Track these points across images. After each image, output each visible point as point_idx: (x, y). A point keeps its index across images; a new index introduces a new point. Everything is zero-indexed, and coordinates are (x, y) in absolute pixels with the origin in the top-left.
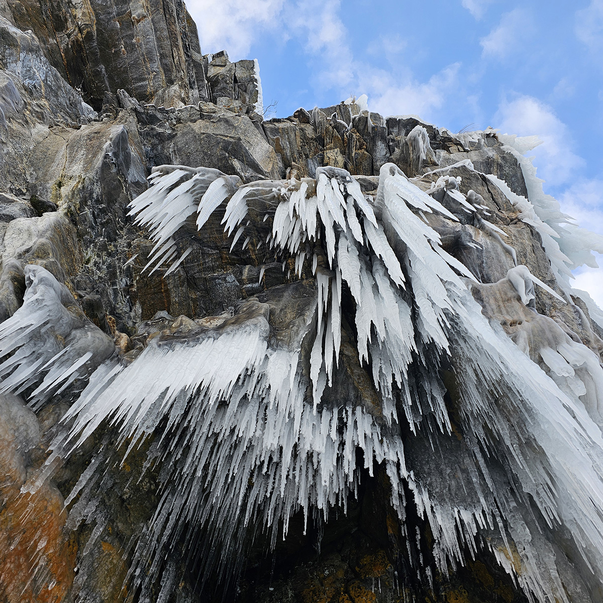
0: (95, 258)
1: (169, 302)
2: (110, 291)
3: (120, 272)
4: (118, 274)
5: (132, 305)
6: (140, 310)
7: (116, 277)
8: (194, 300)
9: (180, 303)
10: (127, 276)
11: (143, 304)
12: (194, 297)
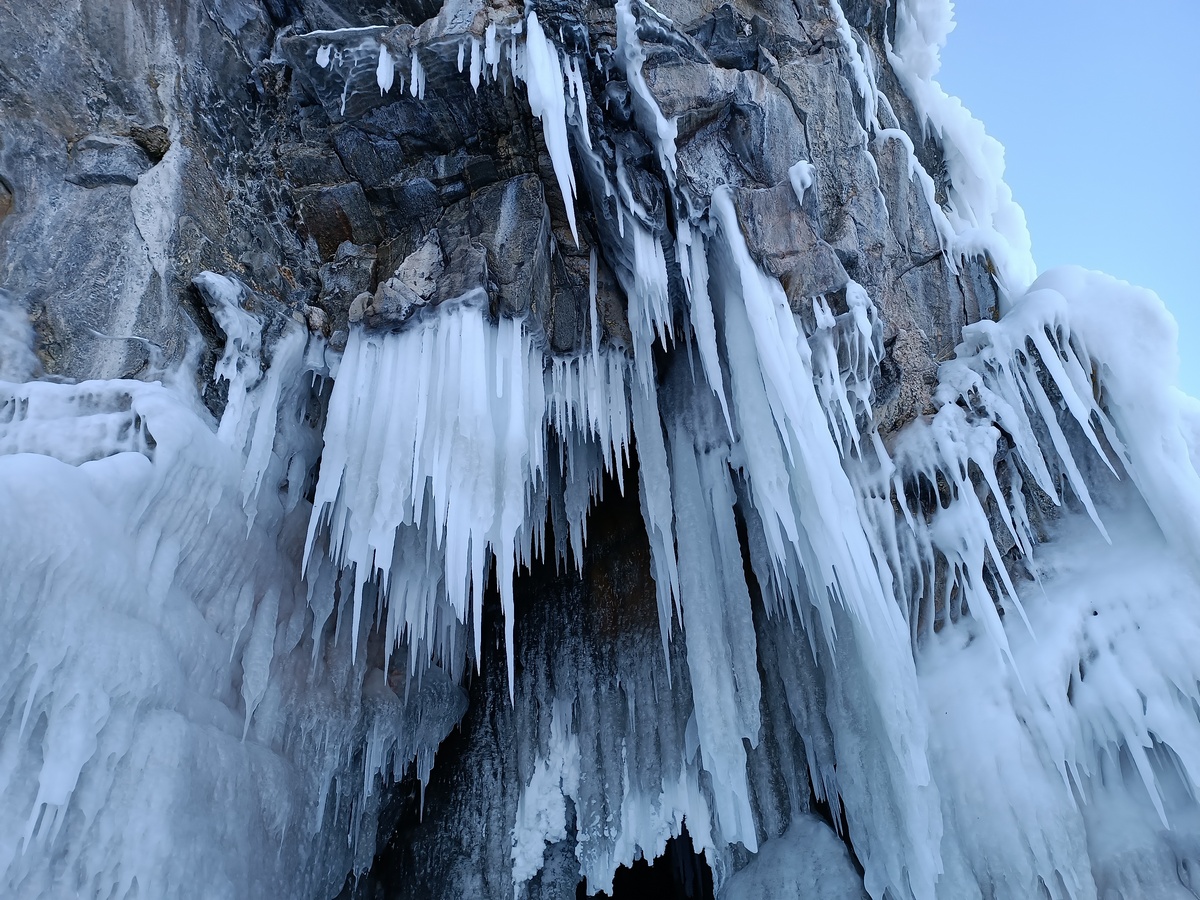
0: (237, 189)
1: (349, 228)
2: (270, 229)
3: (276, 201)
4: (274, 203)
5: (303, 242)
6: (316, 246)
7: (273, 209)
8: (381, 219)
9: (363, 227)
10: (286, 204)
11: (316, 237)
12: (379, 215)
